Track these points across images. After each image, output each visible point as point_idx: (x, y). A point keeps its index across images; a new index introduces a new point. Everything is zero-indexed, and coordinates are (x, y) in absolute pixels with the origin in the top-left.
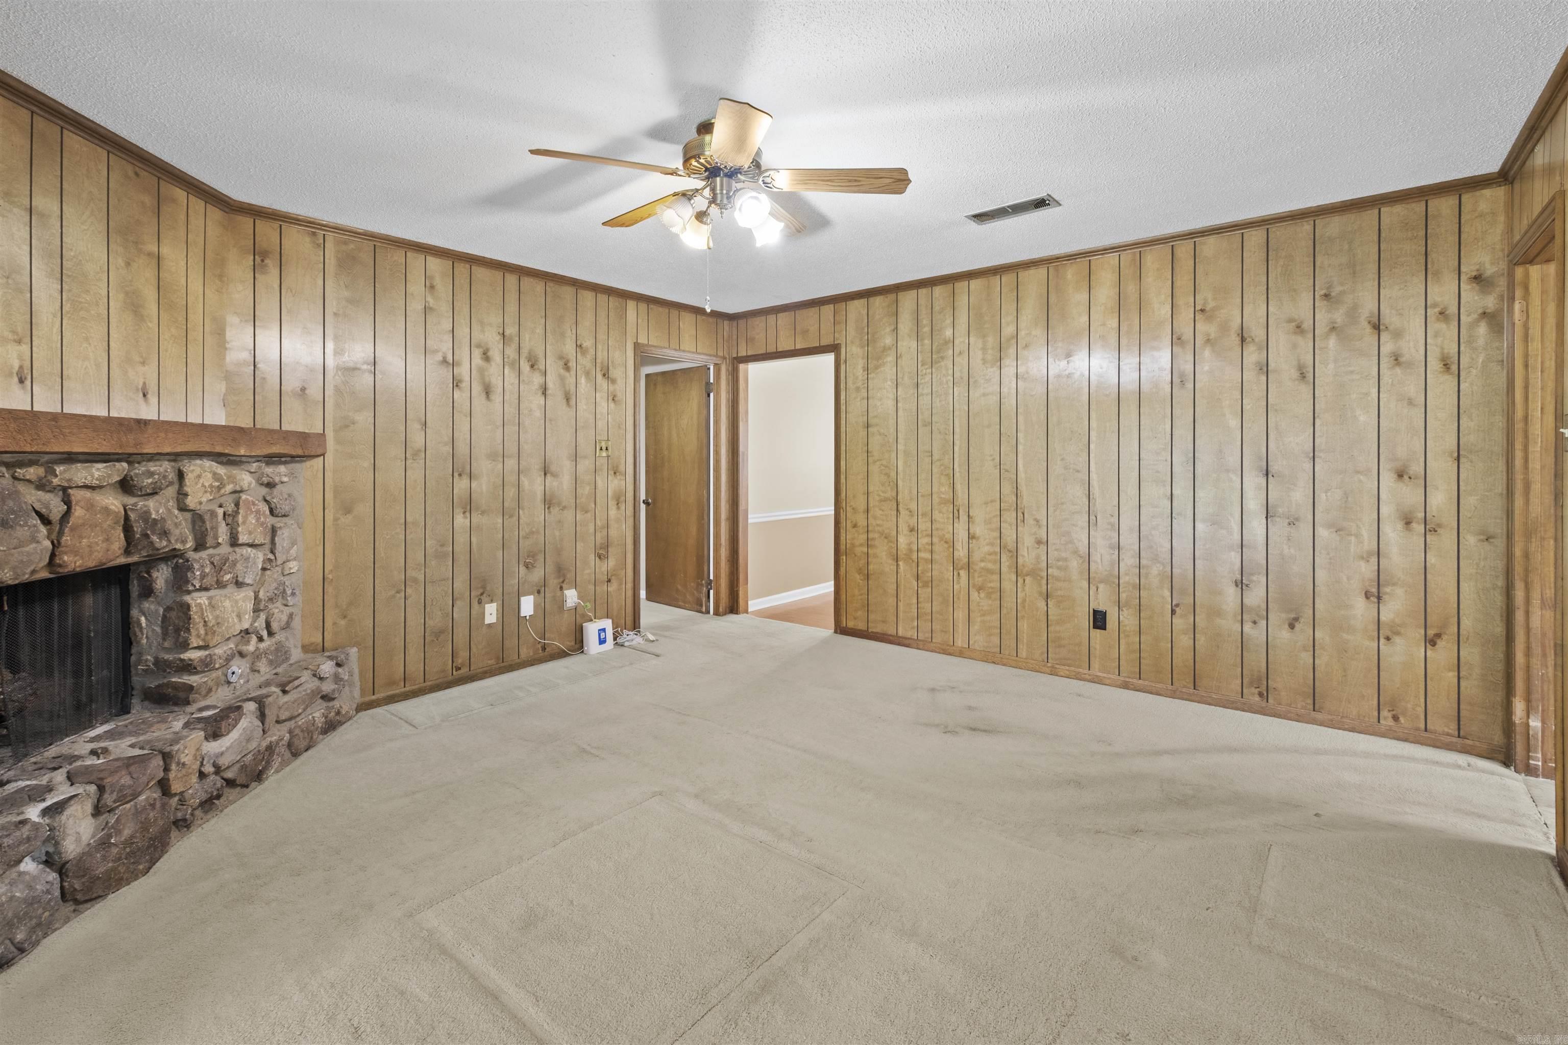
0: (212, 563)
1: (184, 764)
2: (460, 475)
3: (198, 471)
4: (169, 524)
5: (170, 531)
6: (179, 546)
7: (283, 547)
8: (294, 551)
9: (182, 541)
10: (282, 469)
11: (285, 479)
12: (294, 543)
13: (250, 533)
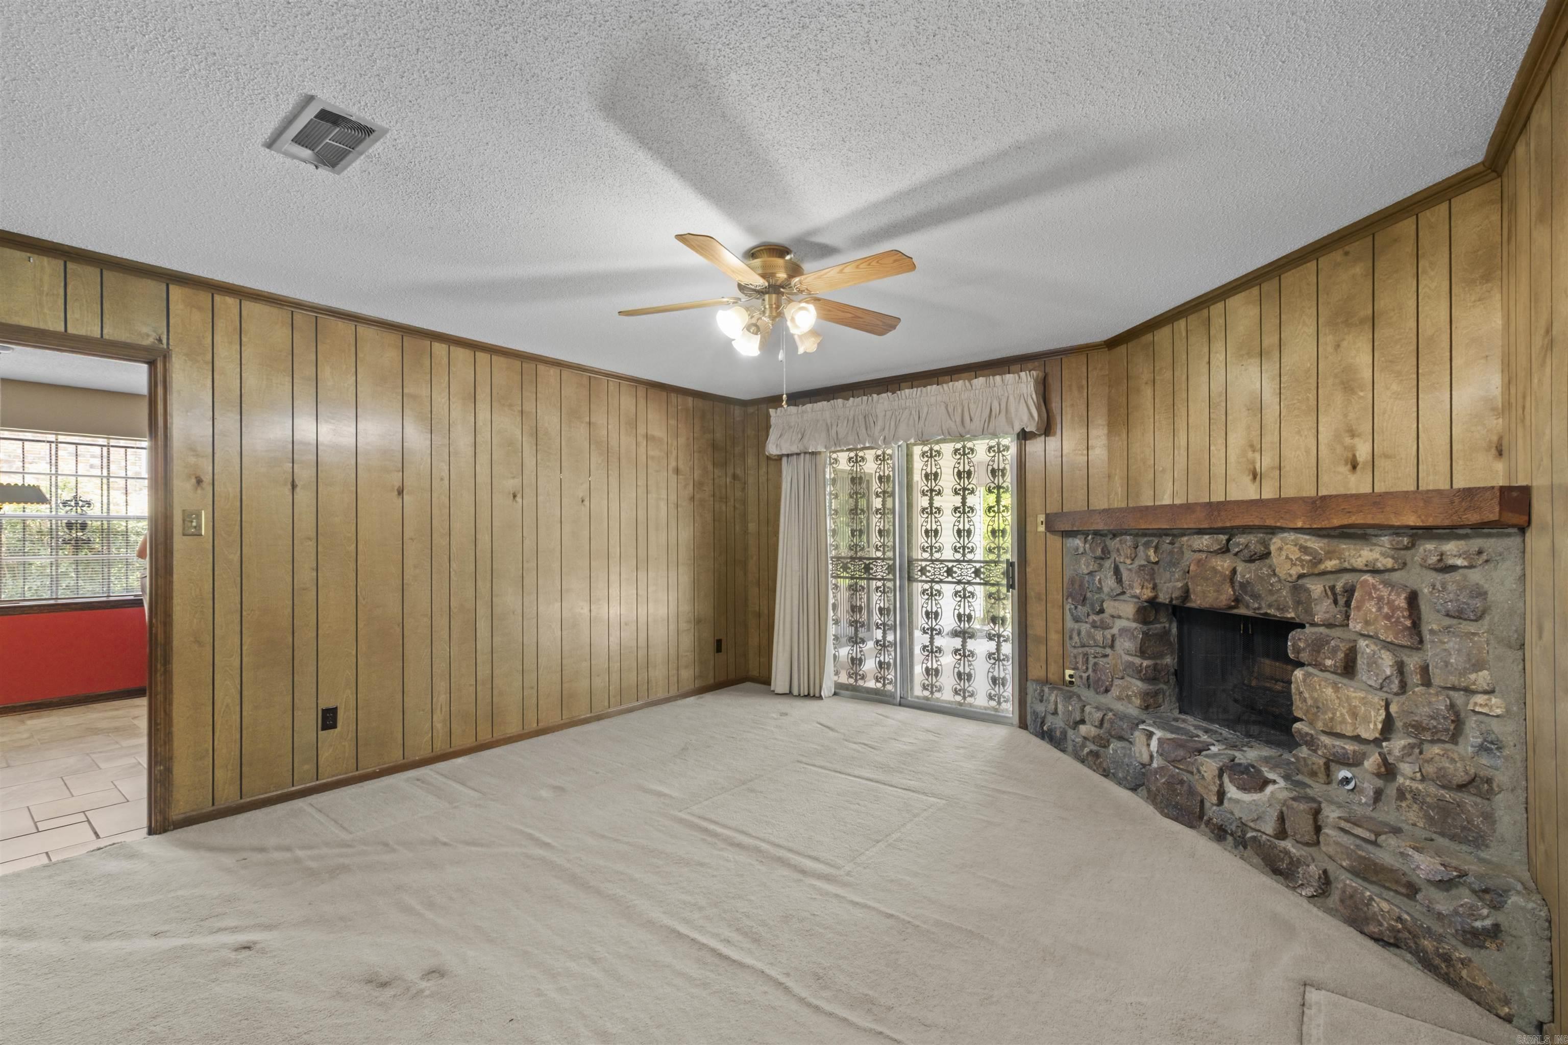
0: (1306, 640)
1: (1203, 776)
3: (1282, 544)
4: (1258, 588)
5: (1260, 596)
6: (1272, 611)
7: (1447, 664)
8: (1482, 678)
9: (1278, 609)
10: (1451, 547)
11: (1459, 562)
12: (1478, 666)
13: (1367, 623)
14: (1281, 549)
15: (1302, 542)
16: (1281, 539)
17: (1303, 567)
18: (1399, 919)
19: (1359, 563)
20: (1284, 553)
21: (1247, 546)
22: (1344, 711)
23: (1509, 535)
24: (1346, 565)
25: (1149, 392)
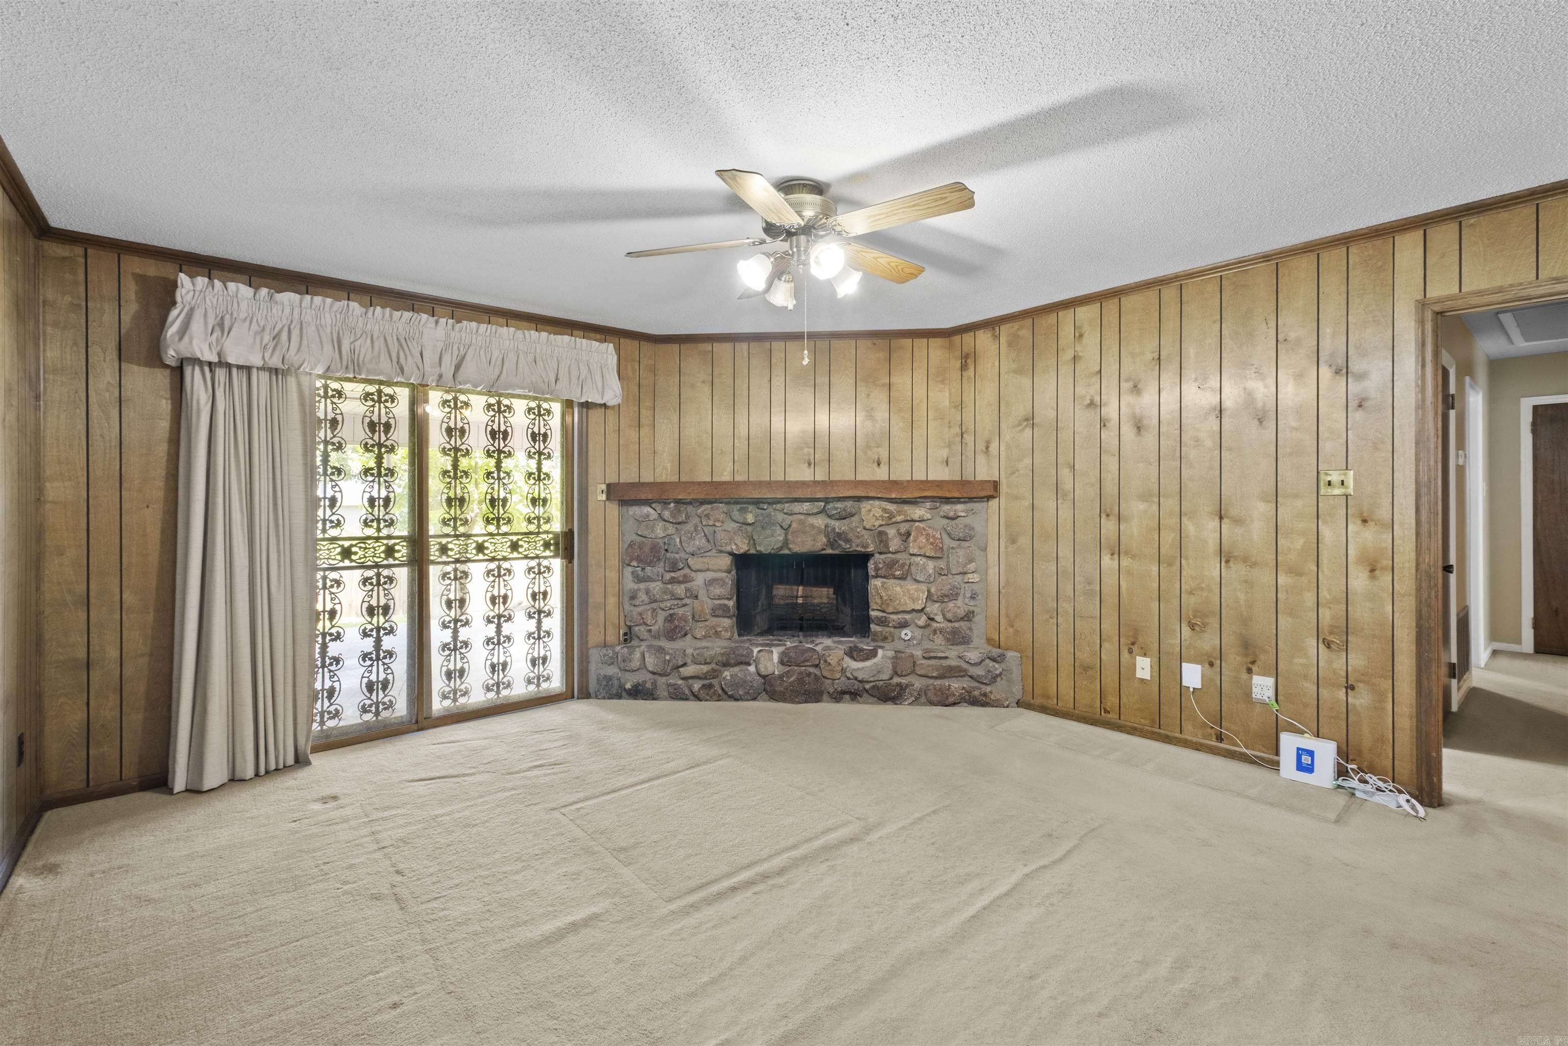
0: (884, 562)
1: (829, 664)
2: (1108, 515)
3: (869, 507)
4: (851, 536)
5: (851, 540)
6: (859, 549)
7: (958, 562)
8: (972, 567)
9: (863, 547)
10: (960, 507)
11: (963, 514)
12: (971, 561)
13: (920, 548)
14: (870, 511)
15: (884, 506)
16: (871, 504)
17: (883, 520)
18: (964, 688)
19: (916, 517)
20: (872, 513)
21: (844, 510)
22: (906, 598)
23: (983, 501)
24: (908, 518)
25: (707, 389)
